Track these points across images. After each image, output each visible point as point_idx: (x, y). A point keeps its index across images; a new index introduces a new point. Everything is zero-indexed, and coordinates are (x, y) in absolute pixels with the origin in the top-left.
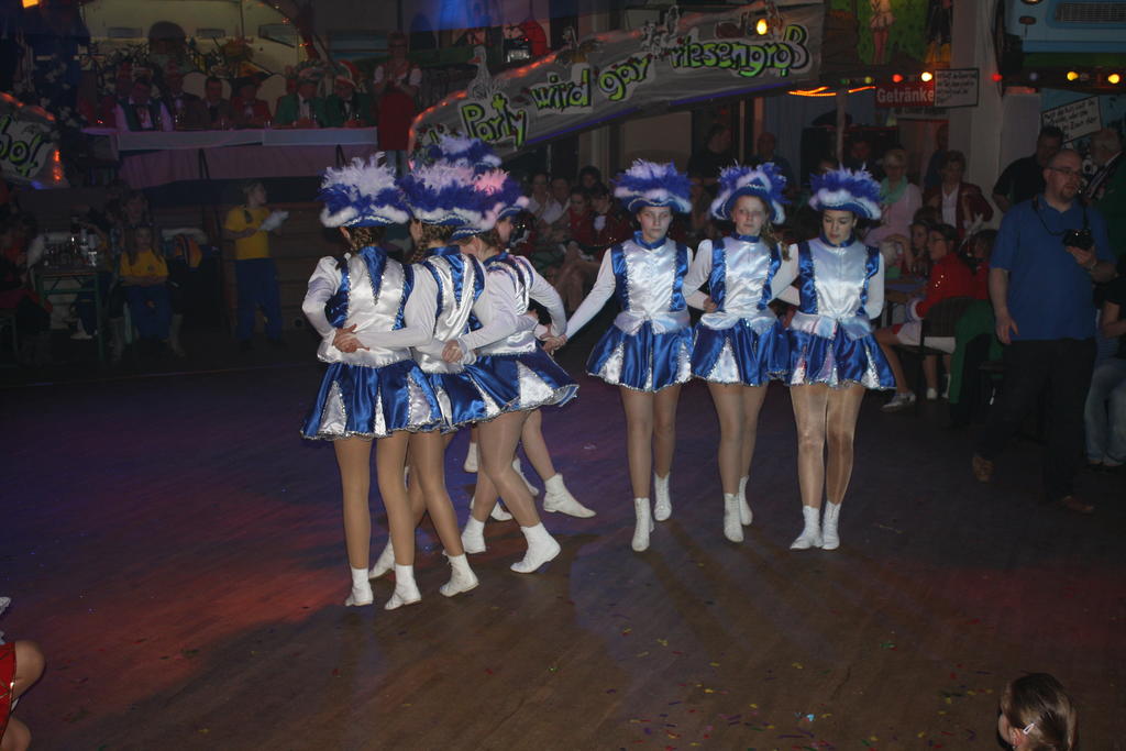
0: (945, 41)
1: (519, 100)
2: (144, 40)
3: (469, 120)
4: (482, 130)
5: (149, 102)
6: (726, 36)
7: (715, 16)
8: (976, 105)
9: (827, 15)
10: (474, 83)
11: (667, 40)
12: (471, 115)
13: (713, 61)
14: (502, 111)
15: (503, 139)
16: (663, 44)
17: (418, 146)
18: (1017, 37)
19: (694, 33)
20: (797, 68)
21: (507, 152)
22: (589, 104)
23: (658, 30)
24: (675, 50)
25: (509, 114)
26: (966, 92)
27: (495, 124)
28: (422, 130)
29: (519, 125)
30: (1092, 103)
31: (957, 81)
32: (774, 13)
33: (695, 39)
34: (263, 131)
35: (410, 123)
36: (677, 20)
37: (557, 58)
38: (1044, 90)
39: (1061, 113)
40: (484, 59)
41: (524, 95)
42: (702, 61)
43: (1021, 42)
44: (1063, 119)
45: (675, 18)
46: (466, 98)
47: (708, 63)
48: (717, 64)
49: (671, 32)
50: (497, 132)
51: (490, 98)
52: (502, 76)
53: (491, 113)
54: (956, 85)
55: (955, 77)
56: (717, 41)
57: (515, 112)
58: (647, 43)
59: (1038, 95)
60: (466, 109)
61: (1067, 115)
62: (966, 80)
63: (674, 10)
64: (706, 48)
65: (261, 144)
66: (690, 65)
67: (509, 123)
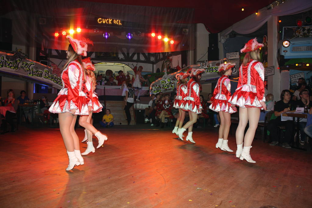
0: (266, 62)
1: (173, 79)
2: (105, 73)
3: (163, 84)
4: (165, 86)
5: (100, 81)
6: (217, 66)
7: (216, 61)
8: (274, 74)
9: (240, 61)
10: (164, 76)
11: (205, 66)
12: (163, 83)
13: (215, 71)
14: (169, 82)
15: (170, 88)
16: (204, 68)
17: (152, 89)
18: (283, 55)
19: (211, 65)
20: (234, 72)
21: (170, 91)
22: (188, 80)
23: (203, 64)
24: (207, 69)
25: (171, 83)
26: (271, 72)
27: (168, 85)
28: (153, 86)
29: (173, 85)
30: (302, 74)
31: (269, 70)
32: (228, 60)
33: (211, 66)
34: (120, 86)
35: (150, 84)
36: (207, 63)
37: (182, 71)
38: (290, 70)
39: (294, 76)
40: (166, 71)
41: (174, 78)
42: (212, 71)
43: (284, 57)
44: (295, 77)
45: (207, 62)
46: (162, 79)
47: (214, 71)
48: (216, 71)
49: (206, 65)
50: (168, 87)
51: (167, 79)
52: (170, 74)
53: (167, 82)
54: (269, 71)
55: (269, 69)
56: (216, 66)
57: (172, 82)
58: (201, 67)
59: (289, 71)
60: (162, 82)
61: (296, 76)
62: (271, 69)
63: (206, 60)
64: (213, 68)
65: (120, 89)
66: (210, 72)
67: (171, 84)
